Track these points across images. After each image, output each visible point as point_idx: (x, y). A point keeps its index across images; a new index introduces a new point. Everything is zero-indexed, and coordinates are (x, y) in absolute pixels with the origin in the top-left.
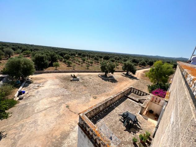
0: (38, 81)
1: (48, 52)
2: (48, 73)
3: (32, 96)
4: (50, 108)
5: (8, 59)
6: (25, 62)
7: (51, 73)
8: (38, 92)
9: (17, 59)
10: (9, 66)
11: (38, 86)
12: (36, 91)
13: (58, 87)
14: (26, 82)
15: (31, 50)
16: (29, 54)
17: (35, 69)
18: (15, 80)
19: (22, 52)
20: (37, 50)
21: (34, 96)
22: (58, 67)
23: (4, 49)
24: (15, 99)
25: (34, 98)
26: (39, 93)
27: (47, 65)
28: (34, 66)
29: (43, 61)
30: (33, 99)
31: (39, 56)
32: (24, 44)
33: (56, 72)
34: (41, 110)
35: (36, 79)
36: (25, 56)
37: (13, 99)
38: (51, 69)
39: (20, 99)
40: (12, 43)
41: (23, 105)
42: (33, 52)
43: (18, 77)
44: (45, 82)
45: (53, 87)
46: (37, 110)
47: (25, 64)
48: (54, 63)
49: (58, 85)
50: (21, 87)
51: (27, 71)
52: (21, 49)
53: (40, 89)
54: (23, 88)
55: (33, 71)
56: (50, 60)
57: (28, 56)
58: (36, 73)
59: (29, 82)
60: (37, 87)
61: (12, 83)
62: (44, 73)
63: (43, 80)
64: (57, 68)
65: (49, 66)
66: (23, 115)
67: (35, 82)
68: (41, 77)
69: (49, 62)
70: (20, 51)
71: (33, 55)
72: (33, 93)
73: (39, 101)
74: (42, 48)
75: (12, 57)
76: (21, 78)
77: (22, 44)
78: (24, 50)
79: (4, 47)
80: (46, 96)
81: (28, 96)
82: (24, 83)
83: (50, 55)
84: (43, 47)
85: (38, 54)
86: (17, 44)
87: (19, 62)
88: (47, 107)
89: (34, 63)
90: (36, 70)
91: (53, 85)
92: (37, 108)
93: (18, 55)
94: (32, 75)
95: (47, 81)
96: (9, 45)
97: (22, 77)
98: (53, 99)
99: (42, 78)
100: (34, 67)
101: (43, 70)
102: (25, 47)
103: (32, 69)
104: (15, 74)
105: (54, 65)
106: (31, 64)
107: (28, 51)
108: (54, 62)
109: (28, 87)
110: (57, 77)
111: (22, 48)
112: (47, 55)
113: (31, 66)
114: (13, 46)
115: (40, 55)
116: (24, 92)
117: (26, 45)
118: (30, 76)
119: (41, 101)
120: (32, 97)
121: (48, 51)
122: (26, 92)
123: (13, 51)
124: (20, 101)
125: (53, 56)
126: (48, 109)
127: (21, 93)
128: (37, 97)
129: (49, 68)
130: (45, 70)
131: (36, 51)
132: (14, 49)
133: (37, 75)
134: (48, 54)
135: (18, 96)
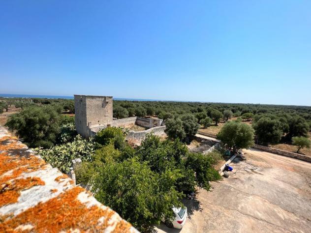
0: (254, 162)
1: (285, 116)
2: (277, 153)
3: (240, 180)
4: (266, 223)
5: (225, 122)
6: (242, 128)
7: (282, 155)
8: (249, 179)
9: (234, 124)
10: (225, 131)
11: (252, 170)
12: (248, 176)
13: (295, 191)
14: (237, 157)
15: (255, 112)
16: (250, 117)
17: (254, 141)
18: (225, 149)
19: (241, 115)
20: (264, 112)
21: (242, 182)
22: (305, 148)
23: (224, 111)
24: (219, 172)
25: (242, 185)
26: (252, 182)
27: (277, 138)
28: (253, 136)
29: (272, 131)
30: (240, 185)
31: (265, 122)
32: (246, 104)
33: (296, 158)
34: (249, 213)
35: (252, 157)
36: (244, 120)
37: (218, 171)
38: (284, 147)
39: (225, 176)
40: (233, 104)
41: (226, 186)
42: (257, 115)
43: (230, 146)
44: (266, 168)
45: (282, 185)
46: (242, 208)
47: (243, 131)
48: (295, 139)
49: (296, 186)
50: (229, 161)
51: (242, 142)
52: (241, 110)
53: (254, 176)
54: (231, 162)
55: (250, 144)
56: (285, 131)
57: (248, 121)
58: (253, 148)
59: (241, 158)
60: (250, 171)
61: (222, 152)
62: (268, 151)
63: (264, 164)
64: (301, 150)
65: (281, 142)
66: (223, 200)
67: (249, 160)
68: (261, 156)
69: (283, 135)
70: (239, 113)
71: (256, 120)
72: (243, 178)
73: (247, 194)
74: (273, 109)
75: (229, 120)
76: (232, 148)
77: (243, 105)
78: (245, 112)
79: (225, 108)
80: (263, 195)
81: (235, 177)
82: (234, 157)
83: (289, 122)
84: (275, 106)
85: (265, 119)
86: (238, 104)
87: (236, 127)
88: (260, 215)
89: (254, 131)
90: (256, 143)
91: (283, 181)
92: (243, 205)
93: (236, 118)
94: (247, 149)
95: (272, 167)
96: (229, 106)
97: (234, 147)
98: (275, 210)
99: (262, 159)
100: (253, 138)
101: (267, 145)
102: (247, 109)
103: (250, 140)
104: (227, 141)
105: (294, 142)
106: (251, 132)
107: (249, 114)
108: (295, 136)
109: (238, 164)
110: (295, 169)
111: (243, 110)
112: (281, 120)
113: (249, 136)
114: (234, 107)
115: (268, 120)
116: (231, 170)
117: (248, 105)
118: (244, 150)
119: (251, 197)
120: (239, 182)
121: (284, 114)
122: (234, 171)
123: (232, 113)
124: (224, 179)
125: (297, 124)
126: (261, 222)
127: (227, 169)
128: (246, 186)
129: (280, 145)
130: (272, 148)
131: (263, 114)
132: (233, 111)
133: (255, 151)
134: (284, 119)
135: (223, 171)
